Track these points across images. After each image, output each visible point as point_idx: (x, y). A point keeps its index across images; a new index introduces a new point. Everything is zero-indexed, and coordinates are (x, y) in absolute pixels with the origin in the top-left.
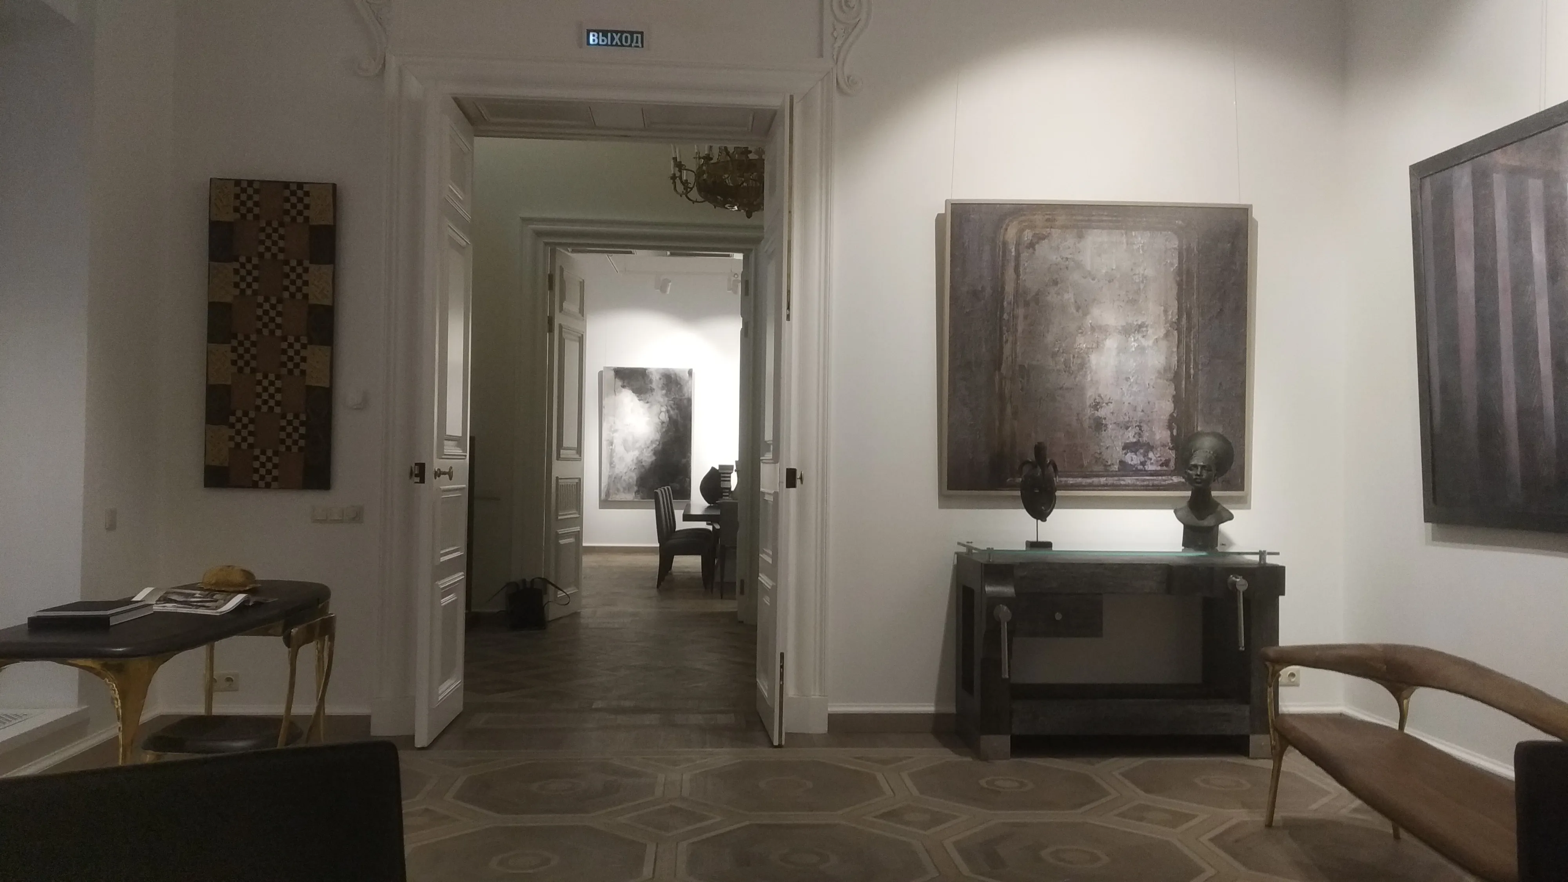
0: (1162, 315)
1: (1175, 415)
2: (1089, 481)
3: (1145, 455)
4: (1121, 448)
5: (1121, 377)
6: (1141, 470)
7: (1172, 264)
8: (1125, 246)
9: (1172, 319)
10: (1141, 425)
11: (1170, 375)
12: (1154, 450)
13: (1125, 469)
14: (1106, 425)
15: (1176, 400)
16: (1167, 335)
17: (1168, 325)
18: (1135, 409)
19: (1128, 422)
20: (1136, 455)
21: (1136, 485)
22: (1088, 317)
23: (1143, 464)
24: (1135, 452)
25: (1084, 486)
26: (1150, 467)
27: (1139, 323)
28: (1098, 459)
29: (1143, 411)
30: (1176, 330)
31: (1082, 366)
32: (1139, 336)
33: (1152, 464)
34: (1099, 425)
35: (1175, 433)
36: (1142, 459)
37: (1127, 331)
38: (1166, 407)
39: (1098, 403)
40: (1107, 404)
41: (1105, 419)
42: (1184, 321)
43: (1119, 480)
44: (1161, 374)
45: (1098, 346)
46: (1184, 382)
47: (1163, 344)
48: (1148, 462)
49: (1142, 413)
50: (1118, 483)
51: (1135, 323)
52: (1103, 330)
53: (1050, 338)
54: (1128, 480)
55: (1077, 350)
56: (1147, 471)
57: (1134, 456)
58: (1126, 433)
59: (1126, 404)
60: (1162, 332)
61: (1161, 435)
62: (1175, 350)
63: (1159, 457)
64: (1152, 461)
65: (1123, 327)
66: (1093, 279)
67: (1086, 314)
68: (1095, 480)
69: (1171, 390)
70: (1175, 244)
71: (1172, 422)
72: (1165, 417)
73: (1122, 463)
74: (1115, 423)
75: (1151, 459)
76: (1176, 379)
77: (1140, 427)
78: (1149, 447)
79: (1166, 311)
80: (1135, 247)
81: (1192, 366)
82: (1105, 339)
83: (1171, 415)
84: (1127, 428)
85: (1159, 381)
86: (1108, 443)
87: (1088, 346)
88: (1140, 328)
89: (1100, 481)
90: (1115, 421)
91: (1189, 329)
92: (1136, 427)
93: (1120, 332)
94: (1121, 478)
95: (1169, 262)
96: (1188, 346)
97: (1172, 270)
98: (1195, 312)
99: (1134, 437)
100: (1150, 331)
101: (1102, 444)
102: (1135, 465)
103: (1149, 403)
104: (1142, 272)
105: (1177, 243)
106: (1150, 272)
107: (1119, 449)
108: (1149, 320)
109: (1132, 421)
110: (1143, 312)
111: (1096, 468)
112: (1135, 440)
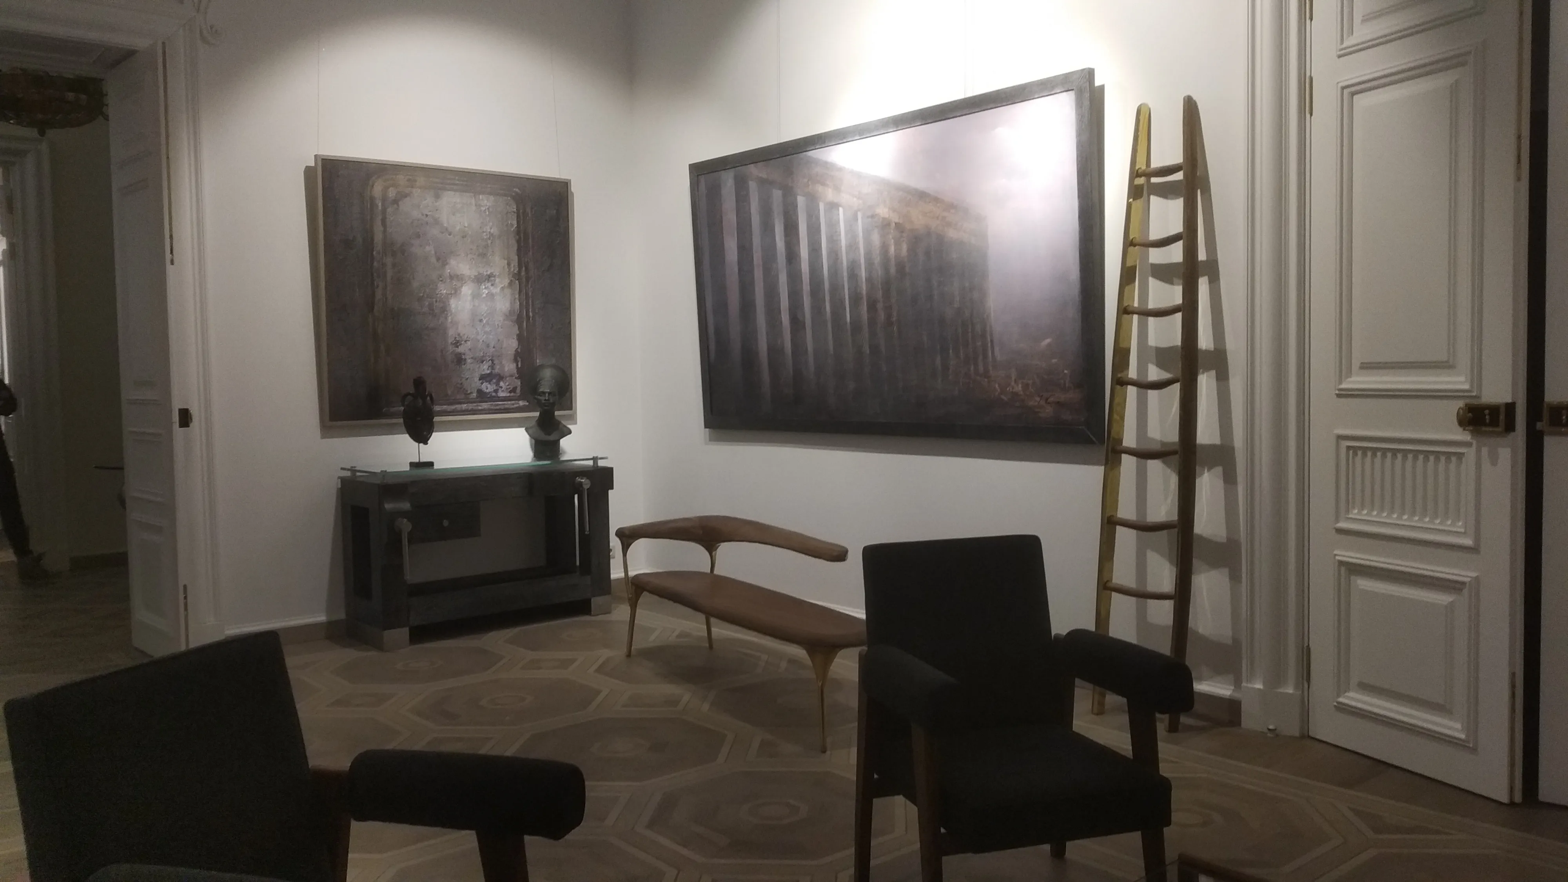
0: (506, 266)
1: (519, 350)
2: (453, 407)
3: (497, 384)
4: (478, 379)
5: (475, 318)
6: (494, 397)
7: (512, 225)
8: (474, 208)
9: (514, 270)
10: (494, 358)
11: (515, 318)
12: (504, 379)
13: (482, 396)
14: (465, 359)
15: (520, 338)
16: (511, 284)
17: (511, 276)
18: (488, 346)
19: (483, 356)
20: (490, 384)
21: (492, 410)
22: (447, 267)
23: (496, 391)
24: (490, 382)
25: (450, 412)
26: (501, 394)
27: (489, 273)
28: (460, 388)
29: (494, 347)
30: (517, 280)
31: (444, 310)
32: (489, 284)
33: (503, 391)
34: (460, 360)
35: (519, 366)
36: (495, 388)
37: (479, 280)
38: (512, 344)
39: (458, 342)
40: (466, 341)
41: (464, 354)
42: (523, 273)
43: (478, 406)
44: (508, 316)
45: (456, 292)
46: (525, 324)
47: (508, 291)
48: (500, 391)
49: (494, 349)
50: (476, 408)
51: (485, 273)
52: (459, 278)
53: (415, 284)
54: (485, 406)
55: (438, 296)
56: (499, 397)
57: (489, 386)
58: (481, 367)
59: (481, 341)
60: (506, 282)
61: (509, 367)
62: (517, 296)
63: (508, 385)
64: (503, 389)
65: (475, 276)
66: (450, 235)
67: (445, 264)
68: (458, 407)
69: (516, 330)
70: (514, 208)
71: (517, 356)
72: (512, 352)
73: (480, 391)
74: (472, 358)
75: (502, 387)
76: (519, 321)
77: (492, 361)
78: (501, 378)
79: (509, 264)
80: (483, 209)
81: (530, 310)
82: (462, 286)
83: (516, 350)
84: (482, 362)
85: (506, 322)
86: (467, 375)
87: (448, 292)
88: (489, 277)
89: (462, 407)
90: (472, 356)
91: (528, 279)
92: (489, 360)
93: (473, 281)
94: (479, 404)
95: (509, 223)
96: (527, 294)
97: (512, 230)
98: (531, 265)
99: (488, 369)
100: (497, 280)
101: (463, 376)
102: (490, 393)
103: (499, 340)
104: (489, 231)
105: (515, 207)
106: (495, 231)
107: (477, 379)
108: (496, 271)
109: (485, 356)
110: (491, 264)
111: (458, 397)
112: (489, 372)
